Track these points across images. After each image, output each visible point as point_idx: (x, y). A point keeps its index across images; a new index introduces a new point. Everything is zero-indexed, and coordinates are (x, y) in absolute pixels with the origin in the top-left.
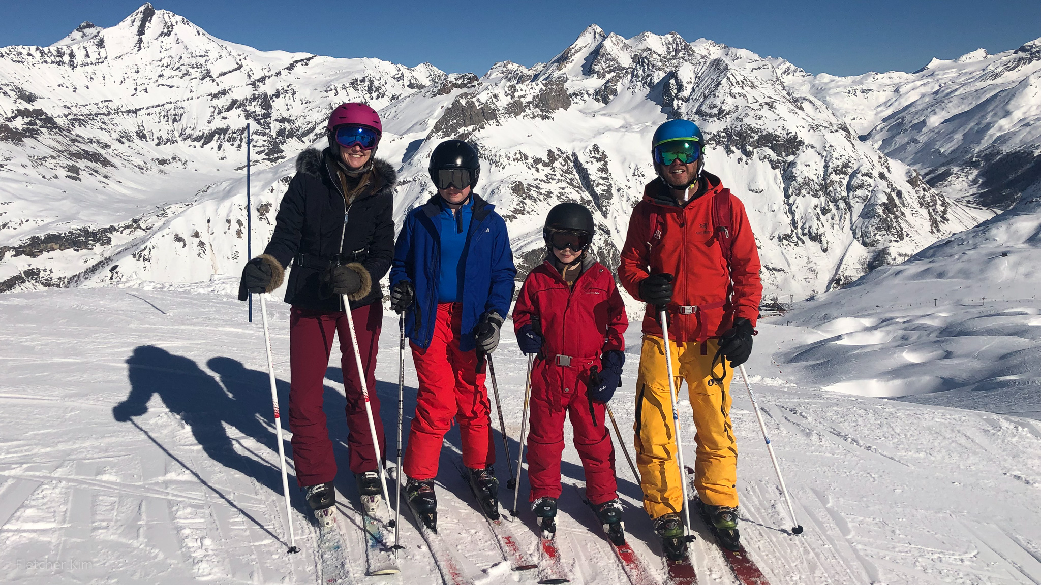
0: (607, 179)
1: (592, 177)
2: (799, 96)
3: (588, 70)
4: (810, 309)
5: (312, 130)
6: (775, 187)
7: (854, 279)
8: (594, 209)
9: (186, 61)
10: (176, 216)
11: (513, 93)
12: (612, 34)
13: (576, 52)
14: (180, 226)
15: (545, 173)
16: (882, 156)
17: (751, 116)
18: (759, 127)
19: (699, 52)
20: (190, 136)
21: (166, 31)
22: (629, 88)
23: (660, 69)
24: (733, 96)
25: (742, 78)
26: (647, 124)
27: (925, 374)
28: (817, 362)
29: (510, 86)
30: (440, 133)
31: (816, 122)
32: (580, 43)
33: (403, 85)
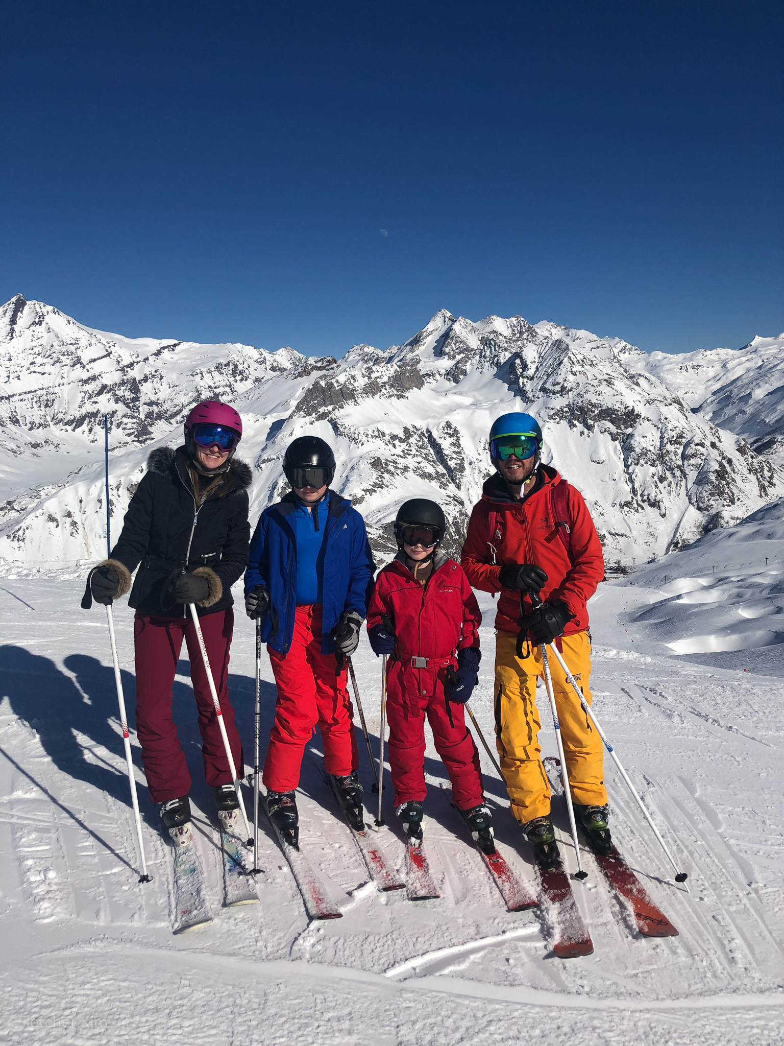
0: (460, 453)
1: (446, 452)
2: (635, 372)
3: (439, 352)
4: (652, 571)
5: (179, 412)
6: (615, 458)
7: (691, 542)
8: (448, 481)
9: (57, 348)
10: (49, 497)
11: (370, 374)
12: (460, 318)
13: (428, 335)
14: (52, 506)
15: (402, 448)
16: (713, 426)
17: (591, 392)
18: (599, 402)
19: (542, 333)
20: (61, 420)
21: (37, 320)
22: (477, 368)
23: (506, 350)
24: (574, 374)
25: (582, 357)
26: (496, 401)
27: (759, 628)
28: (660, 620)
29: (366, 368)
30: (302, 413)
31: (652, 397)
32: (431, 327)
33: (266, 368)
